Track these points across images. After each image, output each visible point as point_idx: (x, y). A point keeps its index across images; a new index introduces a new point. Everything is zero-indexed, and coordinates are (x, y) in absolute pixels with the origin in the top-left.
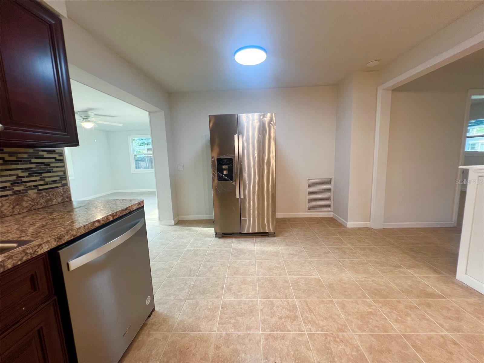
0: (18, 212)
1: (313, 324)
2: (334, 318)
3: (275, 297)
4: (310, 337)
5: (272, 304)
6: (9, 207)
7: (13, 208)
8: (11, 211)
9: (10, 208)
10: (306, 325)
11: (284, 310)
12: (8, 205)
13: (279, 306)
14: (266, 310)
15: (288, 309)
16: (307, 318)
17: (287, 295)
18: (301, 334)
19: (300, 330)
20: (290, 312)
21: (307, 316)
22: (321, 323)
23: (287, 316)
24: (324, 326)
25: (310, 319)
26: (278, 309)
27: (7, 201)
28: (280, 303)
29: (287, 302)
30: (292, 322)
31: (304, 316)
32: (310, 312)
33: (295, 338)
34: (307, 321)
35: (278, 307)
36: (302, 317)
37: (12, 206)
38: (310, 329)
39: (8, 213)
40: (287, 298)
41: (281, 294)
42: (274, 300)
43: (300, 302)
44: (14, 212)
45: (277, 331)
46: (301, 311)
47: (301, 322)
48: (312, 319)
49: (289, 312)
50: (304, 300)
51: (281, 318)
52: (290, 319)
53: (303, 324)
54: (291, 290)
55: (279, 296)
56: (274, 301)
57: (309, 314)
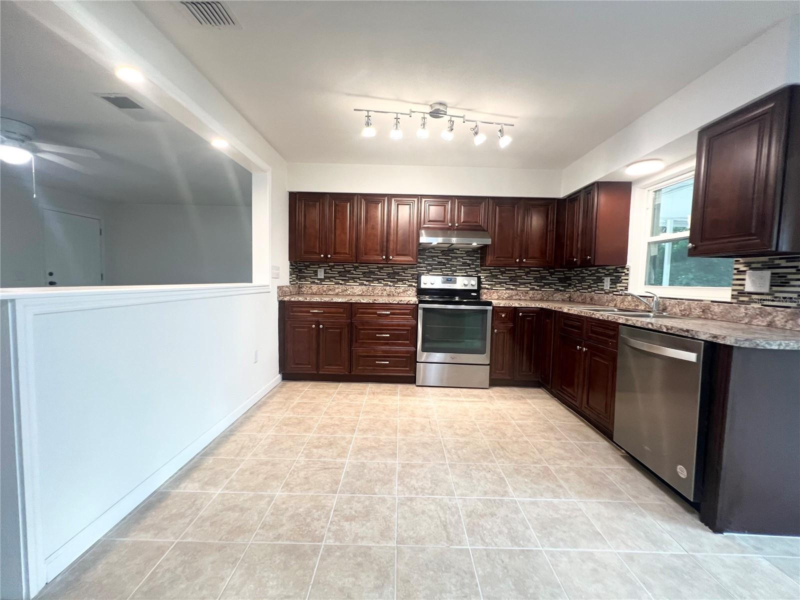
0: (790, 328)
1: (446, 506)
2: (412, 513)
3: (511, 554)
4: (453, 492)
5: (514, 540)
6: (782, 319)
7: (786, 322)
8: (783, 324)
9: (783, 321)
10: (455, 505)
11: (489, 527)
12: (781, 316)
13: (498, 533)
14: (520, 528)
15: (483, 528)
16: (453, 515)
17: (485, 558)
18: (463, 496)
19: (465, 500)
20: (478, 523)
21: (451, 517)
22: (433, 507)
23: (483, 517)
24: (430, 503)
25: (448, 512)
26: (500, 528)
27: (782, 312)
28: (497, 540)
29: (484, 542)
30: (474, 509)
31: (456, 517)
32: (446, 522)
33: (472, 492)
34: (453, 509)
35: (500, 532)
36: (459, 516)
37: (785, 320)
38: (450, 501)
39: (780, 325)
40: (485, 549)
41: (500, 562)
42: (509, 546)
43: (460, 542)
44: (785, 326)
45: (495, 500)
46: (460, 525)
47: (462, 510)
48: (445, 513)
49: (480, 523)
50: (452, 545)
51: (493, 515)
52: (479, 513)
53: (460, 506)
54: (478, 572)
55: (503, 557)
56: (510, 544)
57: (448, 520)
